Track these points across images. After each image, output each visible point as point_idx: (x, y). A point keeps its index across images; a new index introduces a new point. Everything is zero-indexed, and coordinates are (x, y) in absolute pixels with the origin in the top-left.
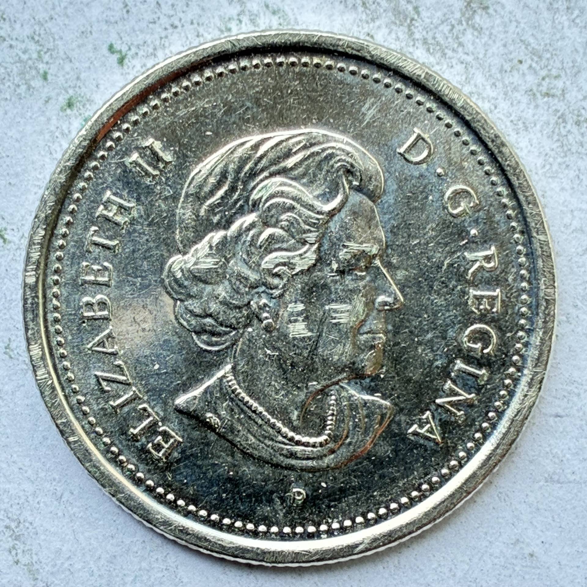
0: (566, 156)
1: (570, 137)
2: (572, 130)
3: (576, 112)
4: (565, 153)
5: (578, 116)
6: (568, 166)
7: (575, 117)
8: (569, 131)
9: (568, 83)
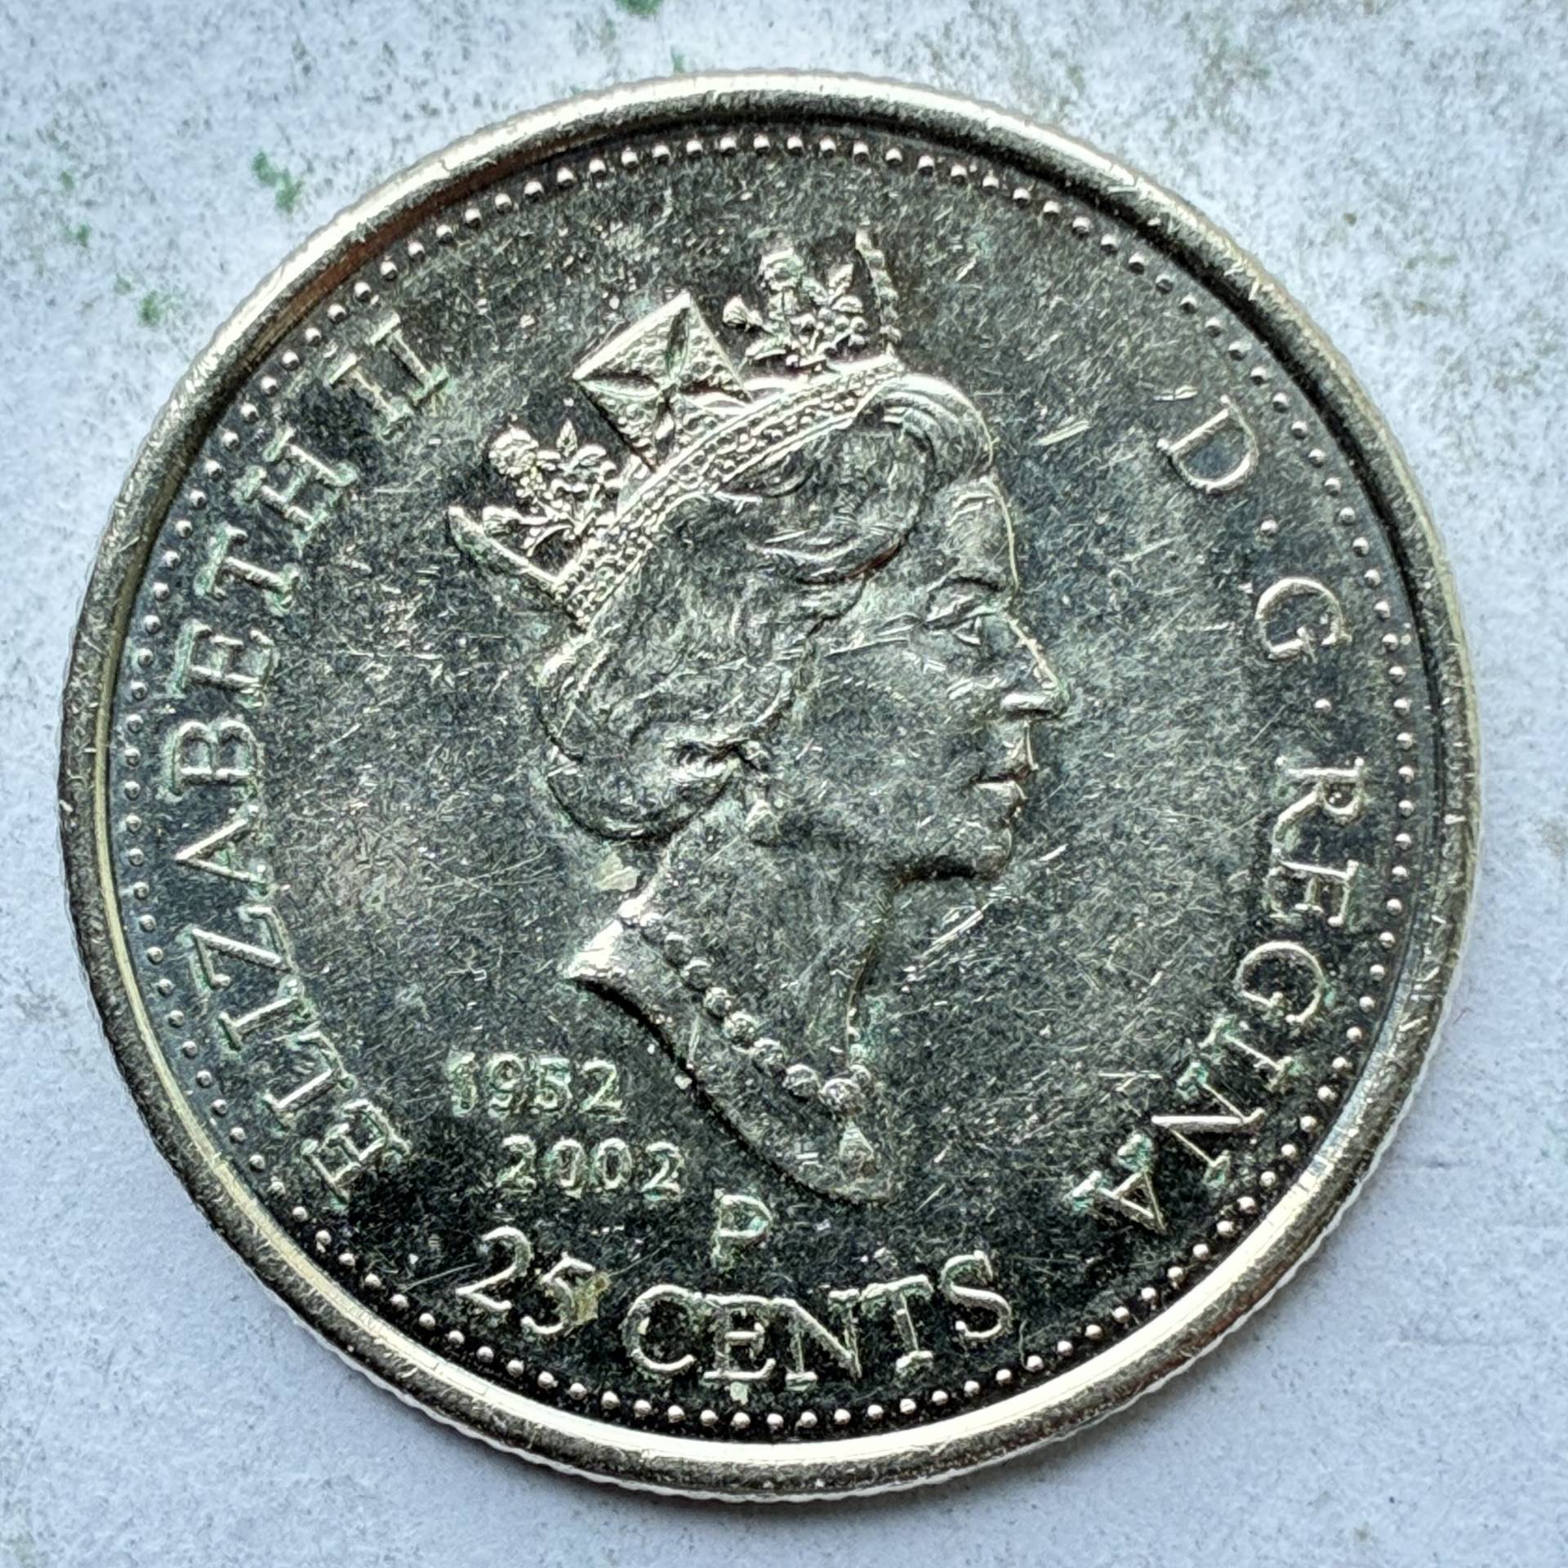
0: (1468, 471)
1: (1479, 420)
2: (1486, 403)
3: (1496, 355)
4: (1467, 463)
5: (1503, 364)
6: (1472, 498)
7: (1493, 369)
8: (1478, 405)
9: (1477, 277)
